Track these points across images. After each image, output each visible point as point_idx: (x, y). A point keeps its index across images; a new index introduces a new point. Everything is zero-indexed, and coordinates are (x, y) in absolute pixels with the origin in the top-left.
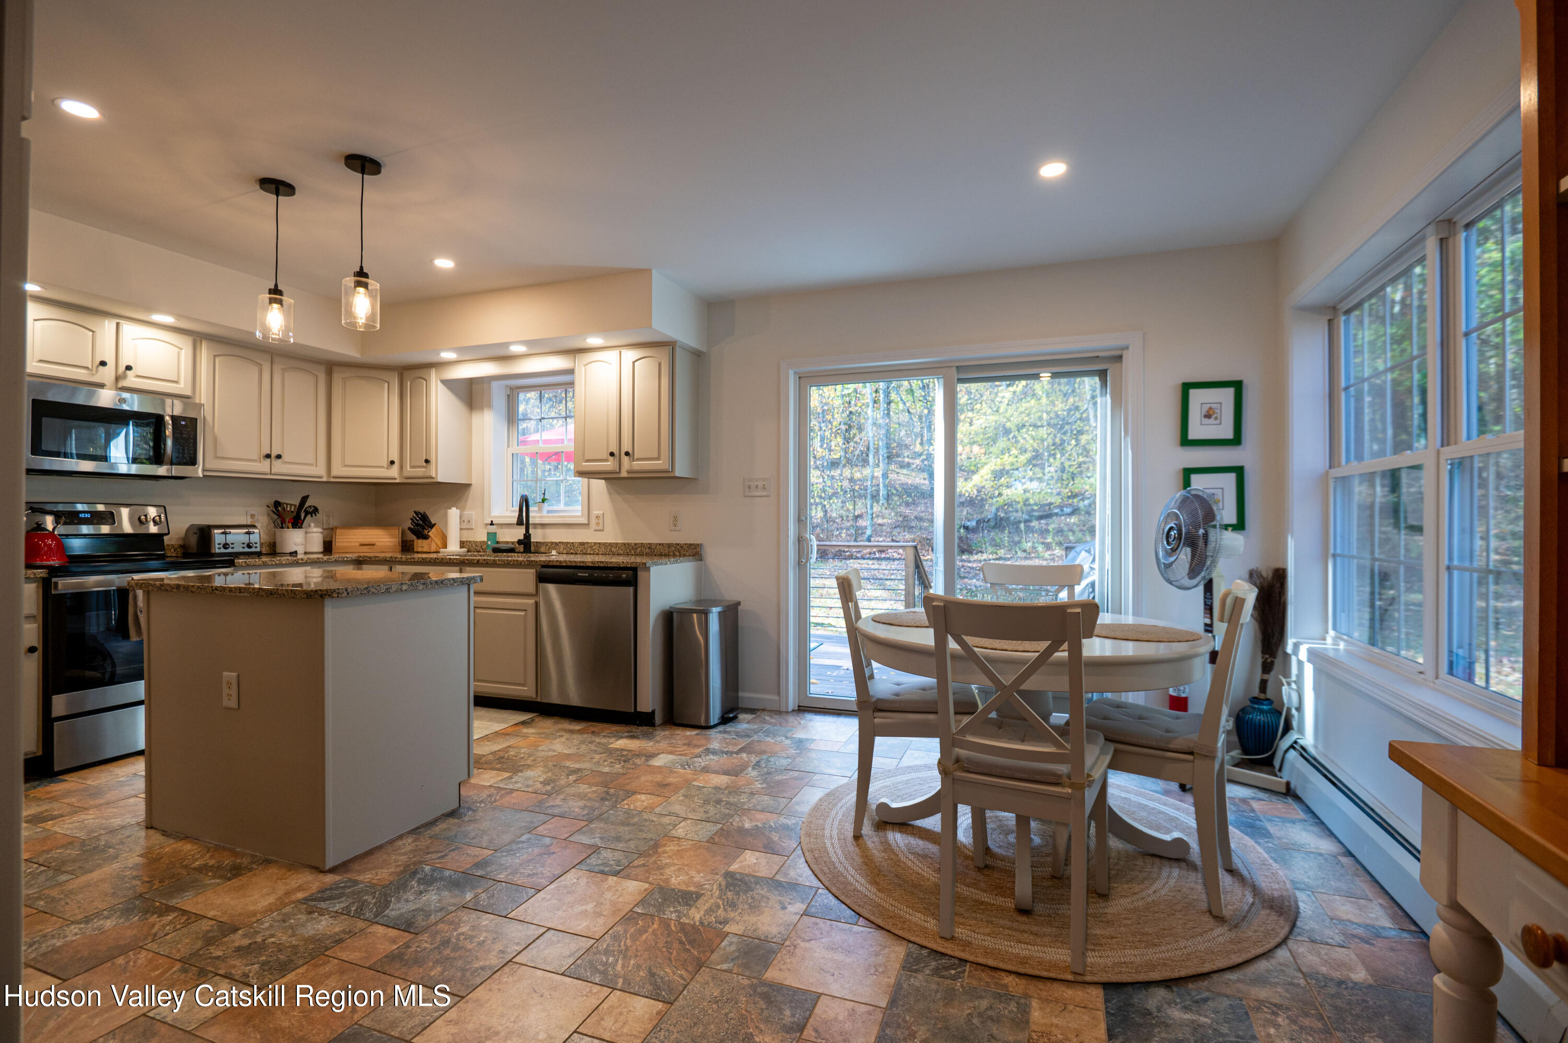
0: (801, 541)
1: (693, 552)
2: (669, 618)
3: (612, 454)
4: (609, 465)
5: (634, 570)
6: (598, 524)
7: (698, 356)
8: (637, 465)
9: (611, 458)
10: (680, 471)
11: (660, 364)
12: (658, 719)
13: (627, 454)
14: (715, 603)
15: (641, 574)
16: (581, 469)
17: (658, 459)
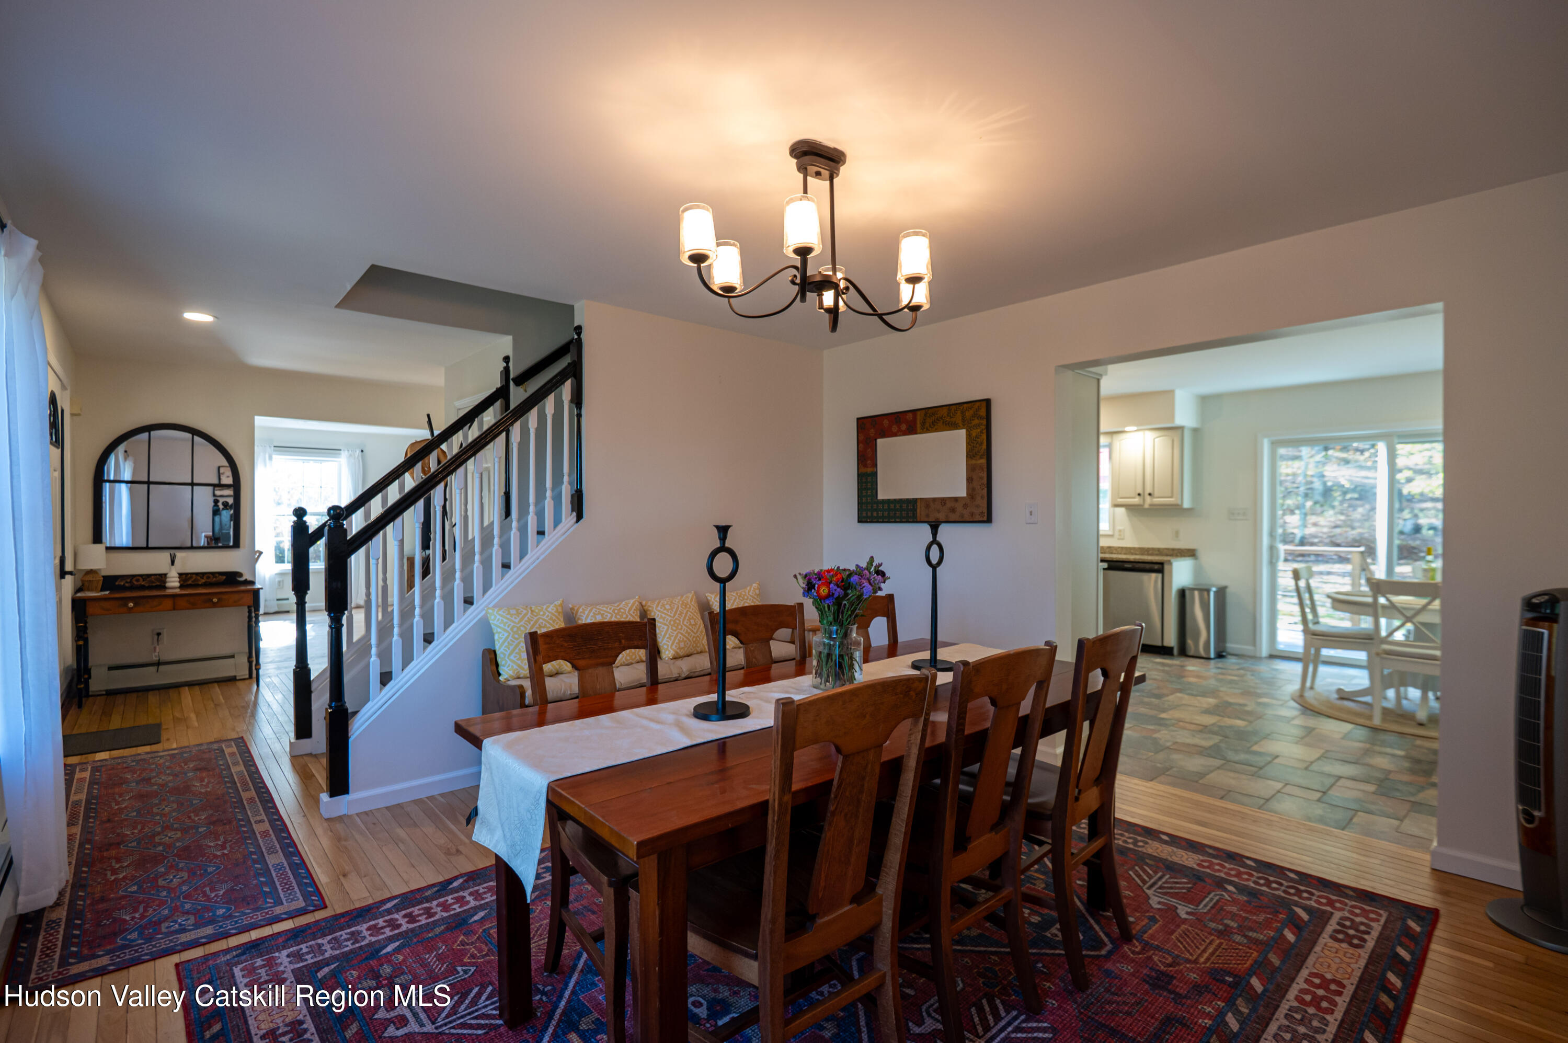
0: (1272, 548)
1: (1191, 553)
2: (1182, 593)
3: (1139, 495)
4: (1137, 500)
5: (1162, 564)
6: (1120, 535)
7: (1195, 431)
8: (1156, 501)
9: (1138, 497)
10: (1186, 505)
11: (1173, 441)
12: (1176, 651)
13: (1150, 494)
14: (1214, 586)
15: (1166, 567)
16: (1116, 503)
17: (1171, 497)
